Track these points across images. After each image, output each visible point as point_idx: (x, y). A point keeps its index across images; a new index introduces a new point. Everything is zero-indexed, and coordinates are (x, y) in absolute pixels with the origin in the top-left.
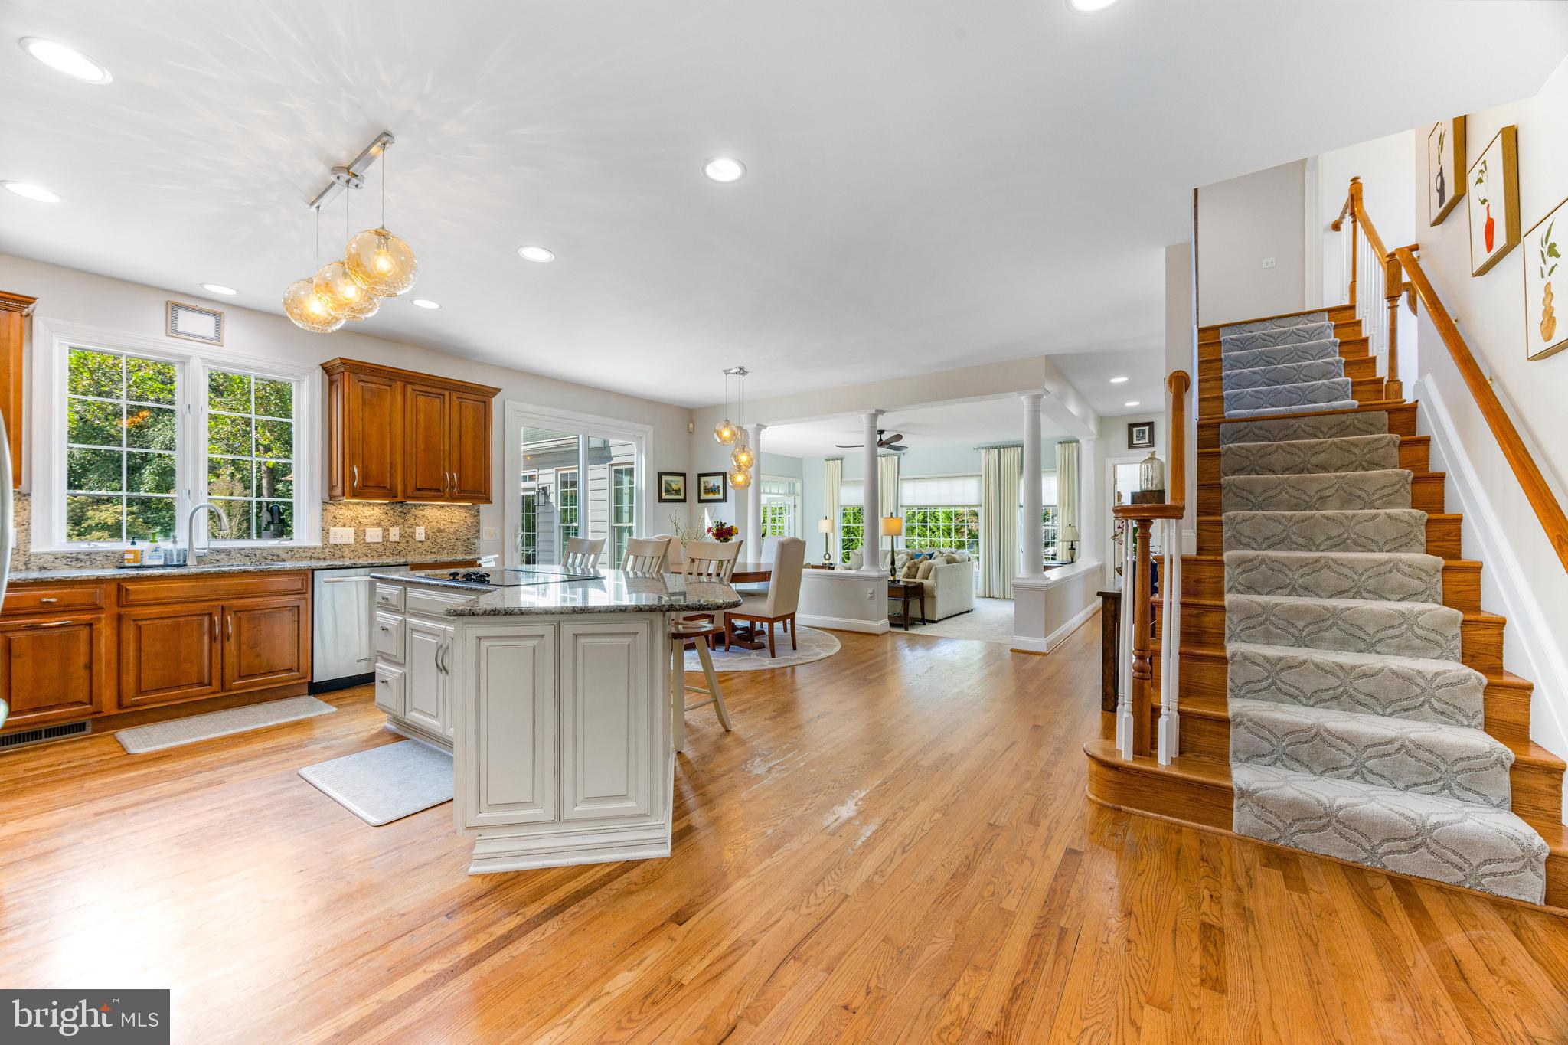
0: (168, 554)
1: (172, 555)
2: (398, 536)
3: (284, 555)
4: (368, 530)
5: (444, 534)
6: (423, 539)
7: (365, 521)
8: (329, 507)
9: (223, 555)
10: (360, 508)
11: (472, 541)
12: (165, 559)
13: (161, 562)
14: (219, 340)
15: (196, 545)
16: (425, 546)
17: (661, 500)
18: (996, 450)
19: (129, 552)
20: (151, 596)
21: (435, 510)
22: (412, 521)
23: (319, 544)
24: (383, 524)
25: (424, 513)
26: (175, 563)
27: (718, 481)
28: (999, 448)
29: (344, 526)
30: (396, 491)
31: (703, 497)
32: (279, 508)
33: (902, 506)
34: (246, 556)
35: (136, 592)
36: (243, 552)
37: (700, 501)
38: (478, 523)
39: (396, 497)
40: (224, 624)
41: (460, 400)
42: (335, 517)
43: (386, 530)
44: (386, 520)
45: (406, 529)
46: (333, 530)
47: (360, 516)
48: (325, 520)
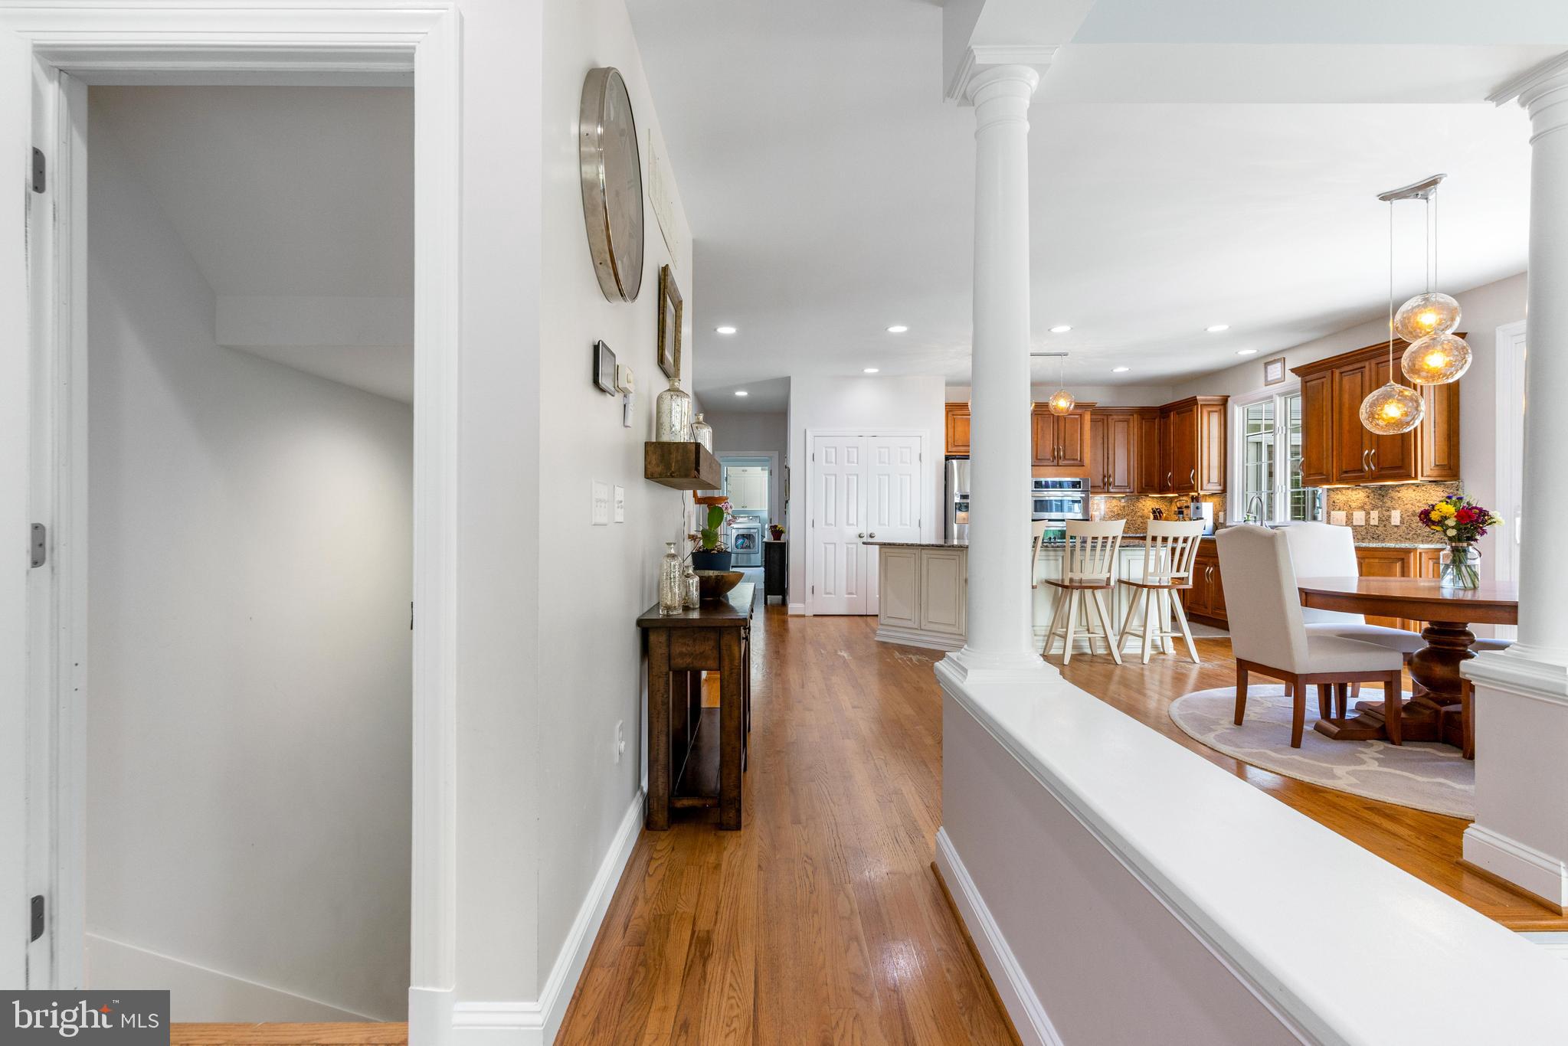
2: (1377, 519)
4: (1355, 513)
6: (1399, 523)
7: (1354, 505)
8: (1331, 493)
10: (1349, 492)
16: (1400, 532)
21: (1410, 491)
22: (1389, 504)
24: (1366, 507)
25: (1399, 495)
29: (1339, 509)
42: (1334, 502)
43: (1368, 514)
44: (1368, 504)
45: (1384, 512)
46: (1333, 513)
47: (1350, 500)
48: (1329, 505)
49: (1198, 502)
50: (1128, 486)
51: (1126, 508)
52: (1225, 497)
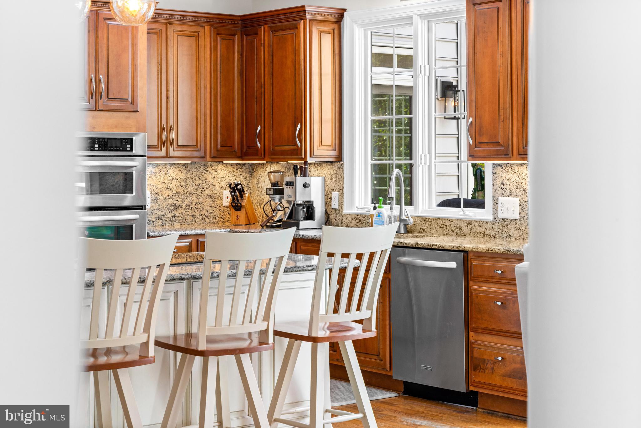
23: (490, 217)
29: (511, 194)
46: (501, 198)
47: (524, 181)
48: (495, 188)
49: (305, 176)
50: (197, 147)
51: (189, 183)
52: (341, 167)
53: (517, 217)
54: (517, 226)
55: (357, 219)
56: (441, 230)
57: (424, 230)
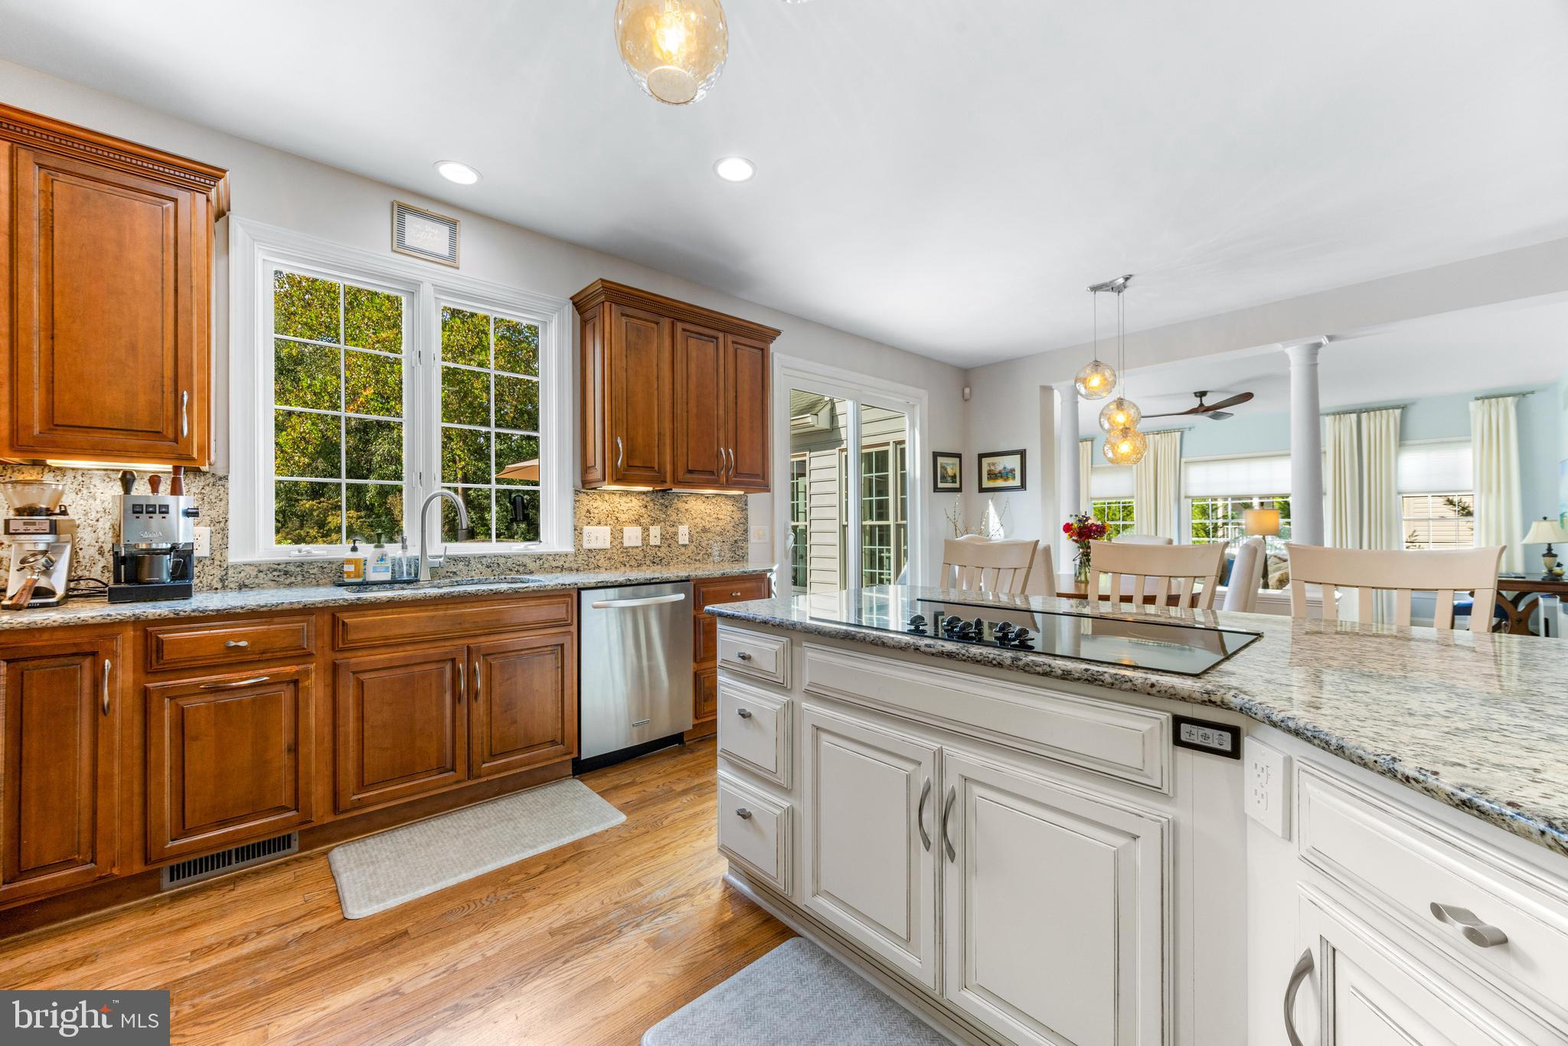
0: (396, 564)
1: (401, 566)
2: (659, 537)
3: (531, 566)
4: (625, 529)
5: (709, 535)
6: (687, 542)
7: (623, 517)
8: (583, 497)
9: (461, 565)
10: (616, 498)
11: (740, 544)
12: (393, 572)
13: (387, 577)
14: (454, 261)
15: (429, 553)
16: (689, 552)
17: (936, 489)
18: (1354, 416)
19: (349, 561)
20: (376, 634)
21: (699, 502)
22: (674, 517)
23: (570, 549)
24: (642, 520)
25: (687, 506)
26: (405, 577)
27: (1013, 462)
28: (1359, 412)
29: (599, 524)
30: (665, 477)
31: (986, 484)
32: (522, 499)
33: (1186, 497)
34: (488, 567)
35: (357, 627)
36: (484, 561)
37: (982, 490)
38: (746, 519)
39: (665, 482)
40: (471, 674)
41: (736, 346)
42: (588, 511)
43: (646, 530)
44: (646, 516)
45: (668, 528)
46: (586, 529)
47: (616, 510)
48: (578, 516)
52: (220, 483)
53: (608, 546)
54: (608, 555)
55: (275, 570)
56: (489, 570)
57: (455, 573)
